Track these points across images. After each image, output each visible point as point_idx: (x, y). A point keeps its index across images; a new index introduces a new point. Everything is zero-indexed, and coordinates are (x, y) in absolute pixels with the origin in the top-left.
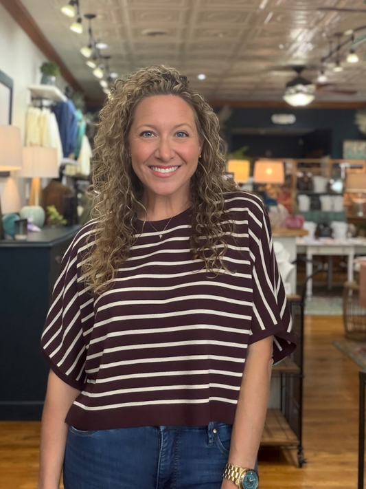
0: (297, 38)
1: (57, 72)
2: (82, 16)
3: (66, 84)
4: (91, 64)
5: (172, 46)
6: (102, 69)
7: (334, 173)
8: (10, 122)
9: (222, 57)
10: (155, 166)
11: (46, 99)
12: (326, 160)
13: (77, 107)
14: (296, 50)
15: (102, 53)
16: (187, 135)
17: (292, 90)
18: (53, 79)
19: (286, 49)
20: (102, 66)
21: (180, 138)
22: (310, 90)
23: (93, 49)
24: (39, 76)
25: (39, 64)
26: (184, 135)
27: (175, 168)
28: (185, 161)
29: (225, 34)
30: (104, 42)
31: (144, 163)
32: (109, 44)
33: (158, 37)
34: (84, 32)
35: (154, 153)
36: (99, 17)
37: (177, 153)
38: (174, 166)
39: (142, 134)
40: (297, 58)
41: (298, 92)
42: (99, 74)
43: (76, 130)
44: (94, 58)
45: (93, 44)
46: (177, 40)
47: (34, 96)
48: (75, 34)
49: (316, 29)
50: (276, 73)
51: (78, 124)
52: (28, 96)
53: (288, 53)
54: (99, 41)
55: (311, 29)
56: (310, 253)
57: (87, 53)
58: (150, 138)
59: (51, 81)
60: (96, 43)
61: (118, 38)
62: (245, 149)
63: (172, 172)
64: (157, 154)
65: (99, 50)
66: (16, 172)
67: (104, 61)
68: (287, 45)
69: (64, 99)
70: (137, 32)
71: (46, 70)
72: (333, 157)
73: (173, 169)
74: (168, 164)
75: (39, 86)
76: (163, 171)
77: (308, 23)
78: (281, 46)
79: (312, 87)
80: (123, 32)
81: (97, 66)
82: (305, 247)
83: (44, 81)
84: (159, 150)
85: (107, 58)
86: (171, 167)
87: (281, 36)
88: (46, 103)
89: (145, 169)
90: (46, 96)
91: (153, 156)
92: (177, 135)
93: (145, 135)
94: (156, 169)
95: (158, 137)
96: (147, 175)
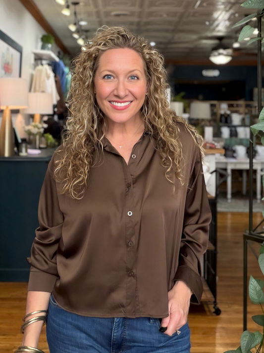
0: (218, 17)
1: (52, 41)
2: (70, 3)
3: (58, 49)
4: (76, 36)
5: (132, 23)
6: (83, 39)
7: (246, 111)
8: (20, 76)
9: (167, 31)
10: (113, 101)
11: (45, 59)
12: (242, 102)
13: (66, 65)
14: (217, 26)
15: (83, 28)
16: (138, 78)
17: (216, 53)
18: (50, 46)
19: (211, 25)
20: (83, 37)
21: (133, 80)
22: (228, 53)
23: (77, 25)
24: (40, 44)
25: (40, 36)
26: (136, 78)
27: (129, 103)
29: (168, 15)
30: (85, 21)
31: (106, 99)
32: (88, 22)
33: (122, 17)
34: (71, 14)
35: (113, 91)
36: (81, 4)
37: (130, 92)
39: (104, 77)
40: (219, 31)
41: (220, 54)
42: (81, 42)
43: (65, 81)
44: (78, 31)
45: (77, 22)
46: (135, 19)
47: (37, 58)
48: (66, 16)
49: (232, 11)
50: (205, 41)
51: (67, 77)
52: (32, 57)
53: (212, 27)
54: (82, 20)
55: (227, 11)
56: (230, 168)
57: (73, 28)
58: (110, 80)
59: (48, 47)
60: (79, 22)
61: (94, 18)
62: (183, 94)
63: (127, 105)
64: (116, 93)
65: (81, 26)
66: (24, 110)
67: (85, 33)
68: (211, 22)
69: (57, 59)
70: (107, 14)
71: (45, 40)
72: (246, 100)
73: (127, 103)
74: (124, 100)
75: (39, 51)
76: (119, 105)
77: (225, 8)
78: (207, 23)
79: (230, 51)
80: (98, 14)
81: (80, 37)
82: (226, 163)
83: (43, 48)
84: (117, 89)
85: (87, 31)
87: (207, 16)
88: (44, 62)
89: (106, 103)
90: (44, 57)
91: (112, 93)
92: (130, 78)
93: (106, 77)
94: (115, 104)
95: (116, 79)
96: (108, 108)
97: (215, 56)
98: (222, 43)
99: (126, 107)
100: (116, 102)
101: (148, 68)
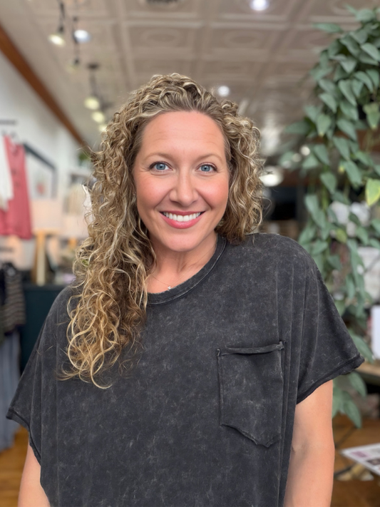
10: (169, 212)
16: (215, 169)
21: (205, 173)
25: (77, 153)
26: (211, 169)
27: (198, 215)
28: (210, 206)
31: (154, 207)
35: (169, 193)
37: (201, 194)
38: (196, 213)
39: (152, 167)
58: (162, 172)
63: (193, 220)
64: (174, 196)
72: (297, 222)
73: (194, 216)
74: (189, 210)
75: (76, 169)
76: (180, 218)
79: (279, 170)
84: (176, 189)
86: (192, 213)
89: (156, 215)
91: (167, 198)
92: (200, 169)
93: (155, 167)
94: (171, 216)
95: (174, 171)
96: (158, 224)
97: (264, 175)
98: (272, 161)
99: (193, 223)
100: (173, 213)
101: (233, 151)
